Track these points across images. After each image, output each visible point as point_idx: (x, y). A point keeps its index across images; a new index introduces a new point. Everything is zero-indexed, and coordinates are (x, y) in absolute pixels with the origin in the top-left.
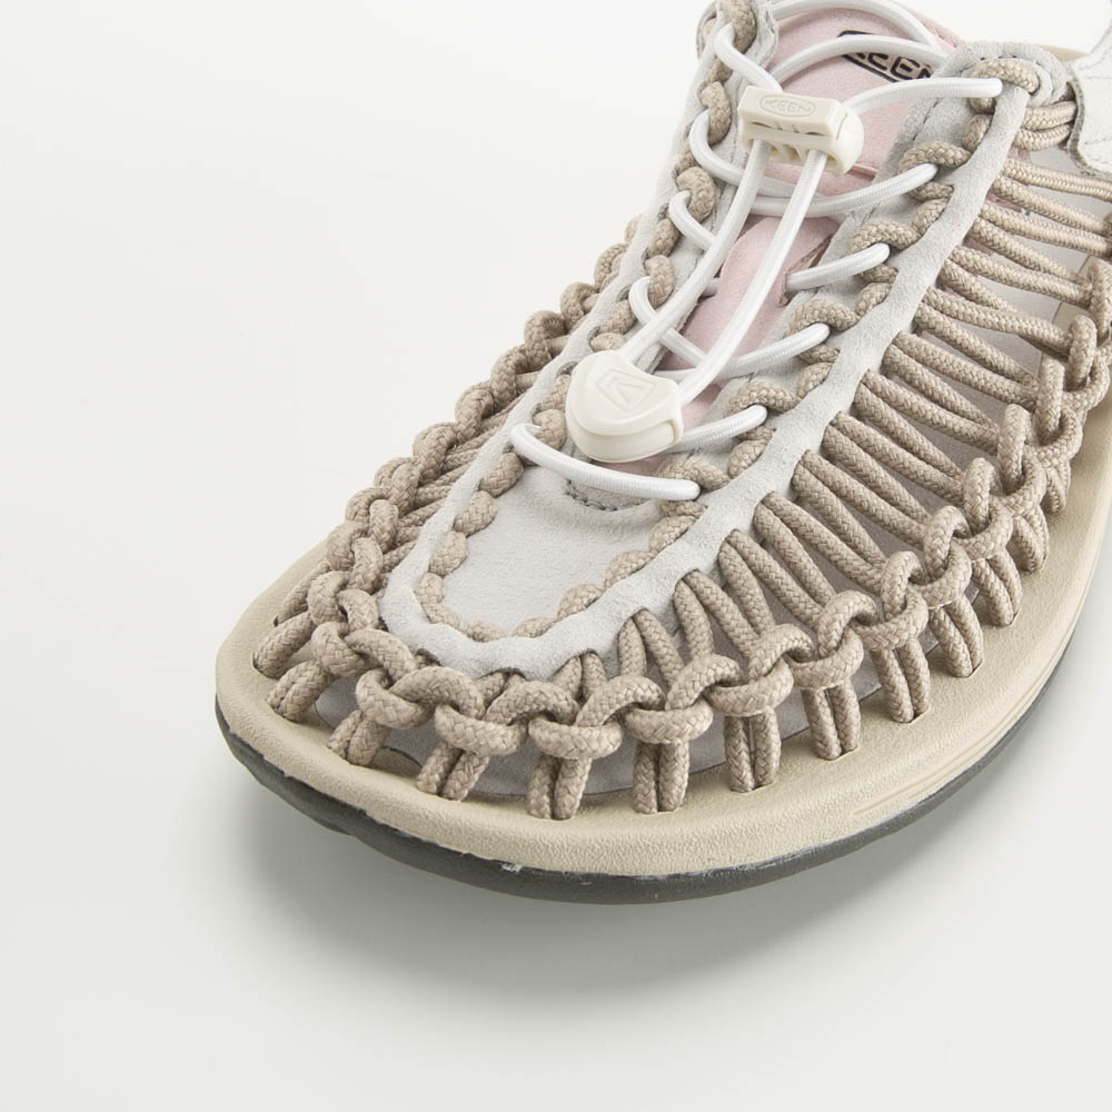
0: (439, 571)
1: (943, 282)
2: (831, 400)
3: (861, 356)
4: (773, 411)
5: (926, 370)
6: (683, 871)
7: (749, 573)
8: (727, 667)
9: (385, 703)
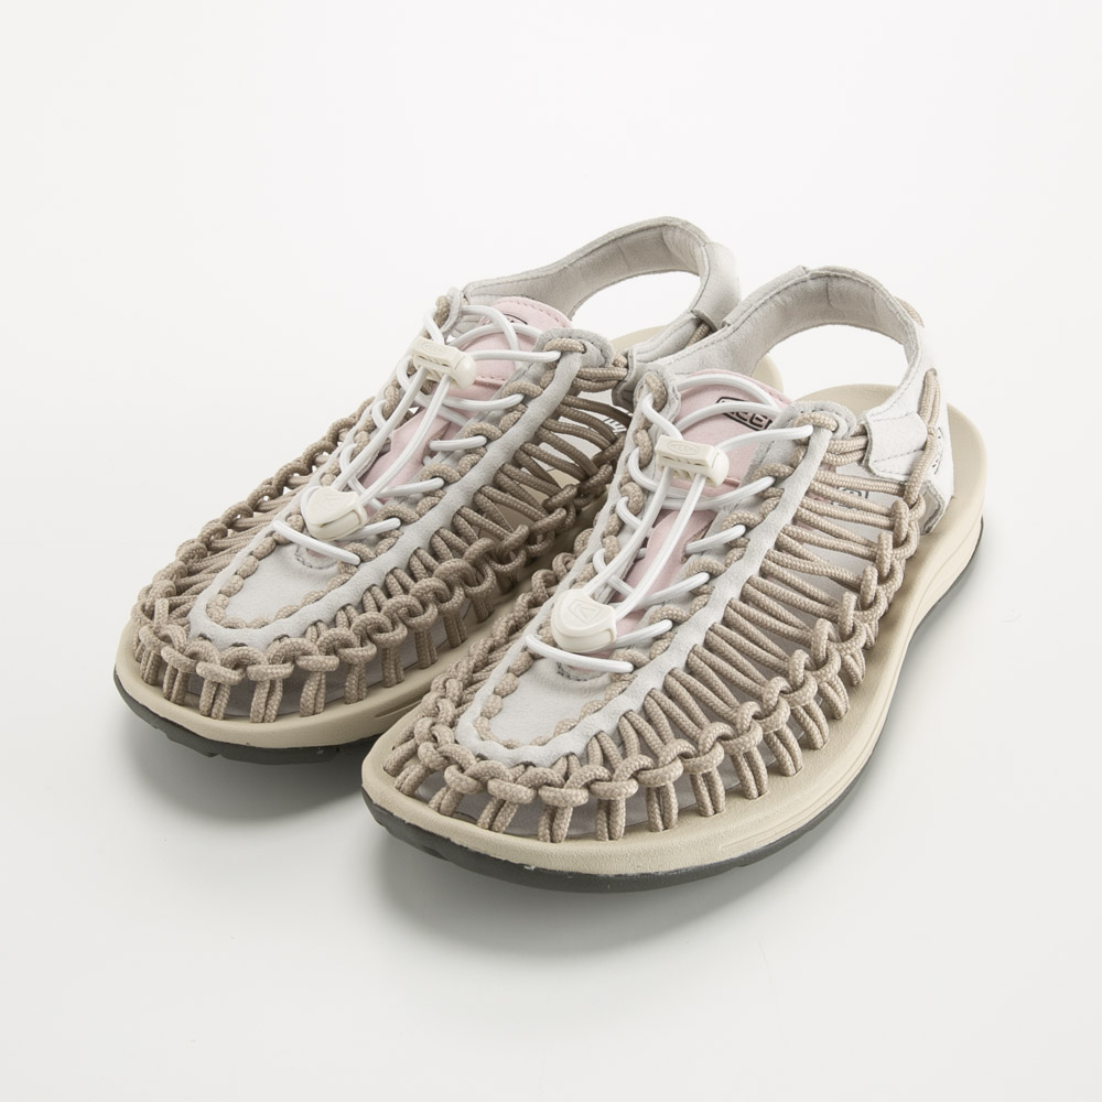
0: (487, 715)
1: (779, 546)
2: (709, 616)
3: (728, 590)
4: (676, 623)
5: (768, 598)
6: (623, 873)
7: (661, 712)
8: (647, 761)
9: (461, 780)
